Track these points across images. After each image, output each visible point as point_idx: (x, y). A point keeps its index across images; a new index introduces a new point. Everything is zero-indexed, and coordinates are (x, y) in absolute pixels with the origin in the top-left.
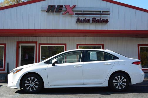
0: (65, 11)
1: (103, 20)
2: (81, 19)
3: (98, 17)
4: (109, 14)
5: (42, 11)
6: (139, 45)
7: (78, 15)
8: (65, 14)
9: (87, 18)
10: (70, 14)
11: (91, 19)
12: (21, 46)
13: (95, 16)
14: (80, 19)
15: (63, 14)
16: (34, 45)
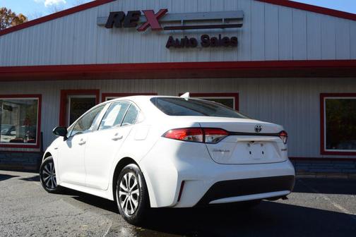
1: (226, 39)
2: (177, 39)
4: (240, 26)
5: (100, 25)
6: (322, 96)
7: (173, 31)
9: (189, 37)
10: (153, 30)
15: (139, 30)
16: (94, 96)
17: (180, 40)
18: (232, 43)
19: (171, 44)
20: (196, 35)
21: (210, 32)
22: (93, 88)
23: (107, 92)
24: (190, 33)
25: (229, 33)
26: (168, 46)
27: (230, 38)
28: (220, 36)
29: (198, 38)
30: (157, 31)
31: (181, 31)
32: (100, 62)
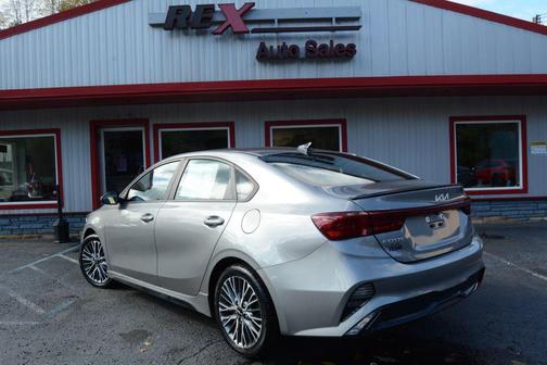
0: (221, 23)
1: (340, 46)
2: (272, 47)
3: (323, 38)
4: (358, 28)
5: (153, 26)
6: (452, 120)
7: (262, 34)
8: (221, 33)
9: (289, 44)
10: (235, 33)
11: (302, 45)
12: (105, 133)
13: (316, 37)
14: (268, 45)
15: (215, 34)
16: (141, 129)
19: (264, 56)
21: (320, 38)
22: (139, 117)
24: (289, 38)
25: (344, 39)
26: (259, 58)
27: (346, 45)
28: (332, 42)
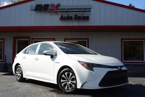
0: (50, 9)
1: (84, 17)
2: (64, 16)
3: (80, 14)
4: (90, 11)
5: (32, 10)
6: (122, 39)
7: (62, 13)
8: (51, 12)
10: (54, 12)
15: (48, 12)
16: (28, 40)
17: (65, 16)
18: (87, 18)
19: (62, 18)
20: (72, 15)
21: (78, 14)
22: (27, 36)
23: (34, 38)
24: (70, 14)
25: (86, 14)
26: (61, 19)
27: (86, 16)
28: (82, 15)
29: (73, 16)
30: (56, 13)
31: (66, 13)
32: (32, 25)
